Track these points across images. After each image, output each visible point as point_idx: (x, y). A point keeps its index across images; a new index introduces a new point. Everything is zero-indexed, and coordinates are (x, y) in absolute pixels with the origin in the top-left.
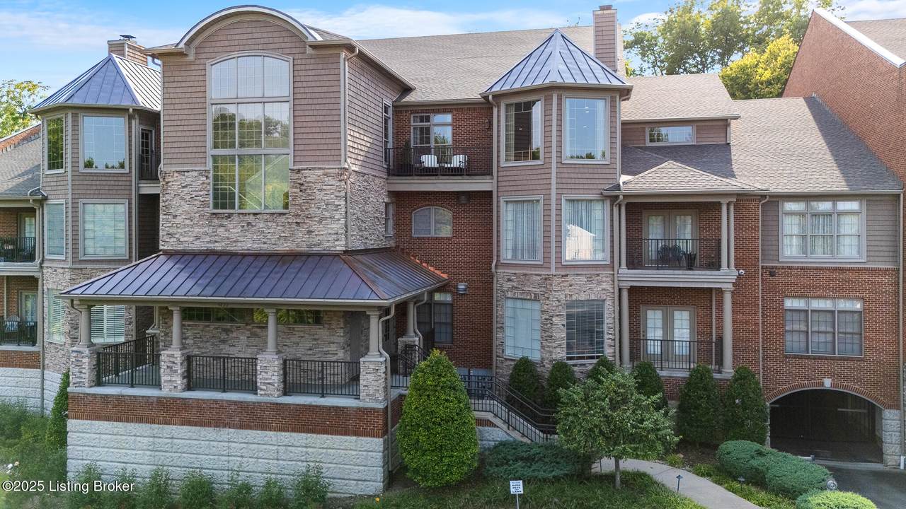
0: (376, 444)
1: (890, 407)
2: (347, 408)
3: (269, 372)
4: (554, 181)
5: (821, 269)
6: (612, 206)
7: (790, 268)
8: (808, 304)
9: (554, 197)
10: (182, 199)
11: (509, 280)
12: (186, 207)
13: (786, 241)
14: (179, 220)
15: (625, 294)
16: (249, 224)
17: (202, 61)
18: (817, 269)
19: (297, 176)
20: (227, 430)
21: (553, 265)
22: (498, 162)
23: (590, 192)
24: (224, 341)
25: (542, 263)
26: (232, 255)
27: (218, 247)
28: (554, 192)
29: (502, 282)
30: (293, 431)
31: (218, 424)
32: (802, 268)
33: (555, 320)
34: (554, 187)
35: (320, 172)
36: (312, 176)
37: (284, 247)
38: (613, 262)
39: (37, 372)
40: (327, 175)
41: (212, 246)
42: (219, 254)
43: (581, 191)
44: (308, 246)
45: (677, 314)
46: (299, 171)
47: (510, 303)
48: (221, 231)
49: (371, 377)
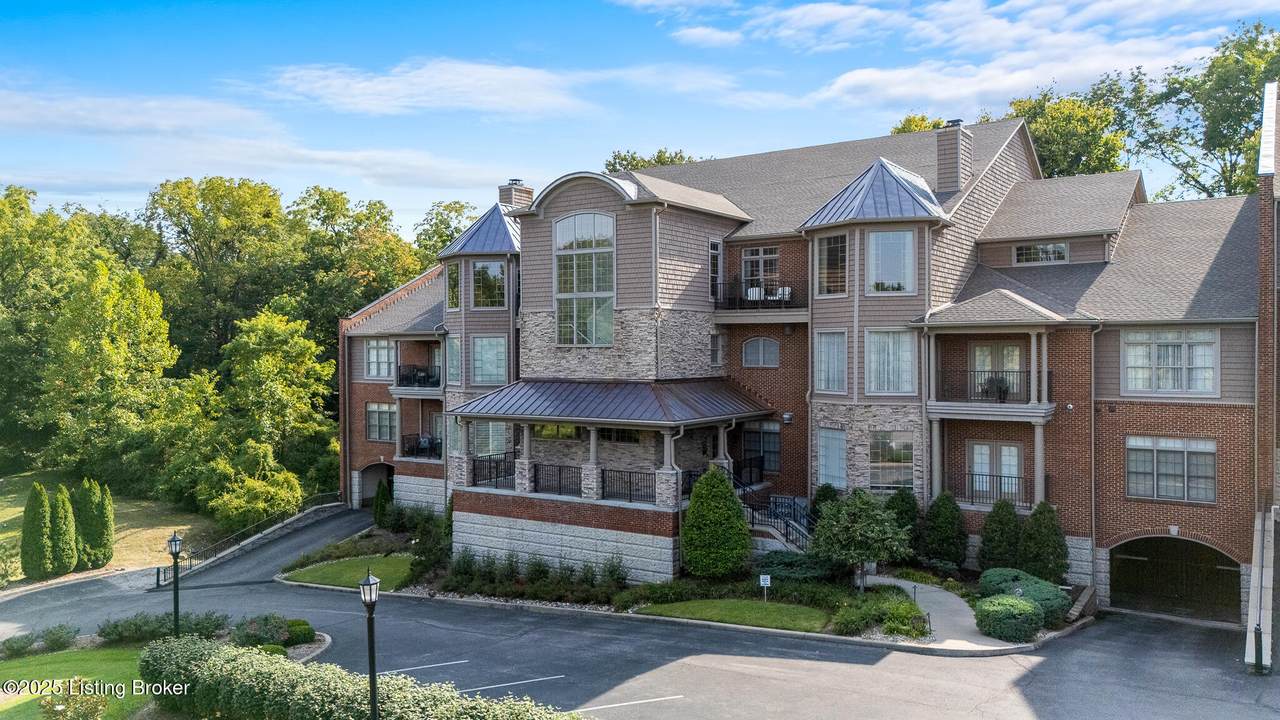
0: (668, 542)
1: (1246, 561)
2: (645, 511)
3: (590, 480)
4: (856, 314)
6: (919, 337)
7: (1132, 403)
8: (1153, 443)
9: (856, 330)
11: (822, 410)
12: (538, 342)
13: (1131, 373)
14: (533, 353)
15: (936, 427)
16: (584, 356)
17: (549, 220)
18: (1162, 404)
19: (619, 316)
20: (560, 525)
21: (856, 397)
22: (813, 295)
23: (896, 323)
24: (566, 455)
25: (845, 394)
26: (571, 382)
27: (562, 375)
28: (856, 324)
29: (817, 411)
30: (608, 528)
31: (554, 520)
32: (1145, 404)
33: (860, 449)
34: (856, 320)
35: (637, 312)
36: (630, 315)
37: (610, 376)
38: (920, 393)
39: (443, 481)
40: (641, 314)
41: (557, 375)
42: (561, 381)
43: (887, 323)
44: (628, 376)
45: (1005, 450)
46: (621, 311)
47: (823, 433)
48: (563, 362)
49: (664, 486)
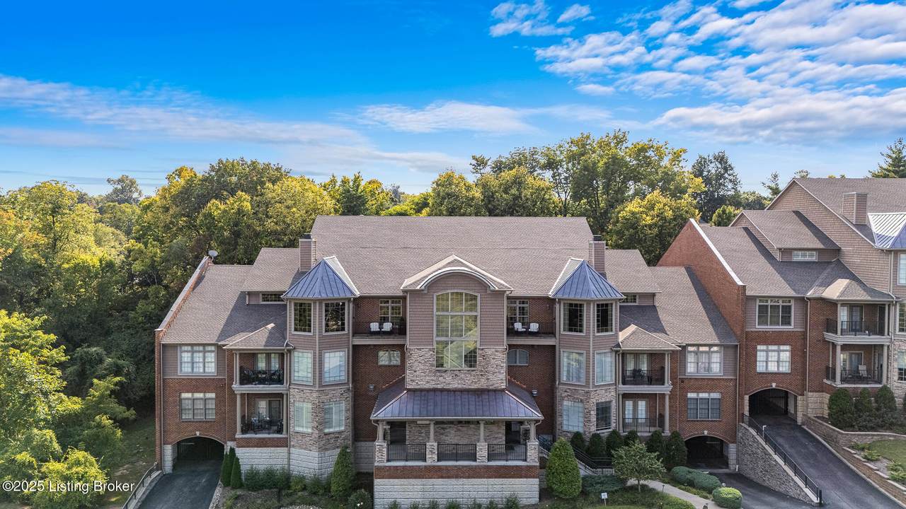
0: (536, 481)
1: (732, 443)
2: (521, 466)
4: (591, 345)
5: (704, 379)
6: (615, 355)
7: (690, 379)
8: (698, 395)
10: (419, 362)
11: (566, 391)
12: (422, 367)
13: (689, 365)
14: (417, 373)
15: (621, 397)
16: (456, 375)
17: (431, 294)
18: (702, 379)
19: (481, 352)
20: (462, 480)
21: (591, 386)
22: (560, 331)
23: (607, 348)
25: (584, 385)
26: (448, 391)
28: (591, 349)
30: (496, 478)
31: (457, 477)
32: (696, 379)
33: (592, 412)
35: (494, 350)
36: (489, 352)
37: (475, 386)
38: (616, 382)
40: (496, 351)
41: (436, 386)
43: (603, 349)
44: (487, 386)
45: (640, 403)
46: (482, 349)
47: (566, 403)
48: (441, 379)
49: (532, 451)
